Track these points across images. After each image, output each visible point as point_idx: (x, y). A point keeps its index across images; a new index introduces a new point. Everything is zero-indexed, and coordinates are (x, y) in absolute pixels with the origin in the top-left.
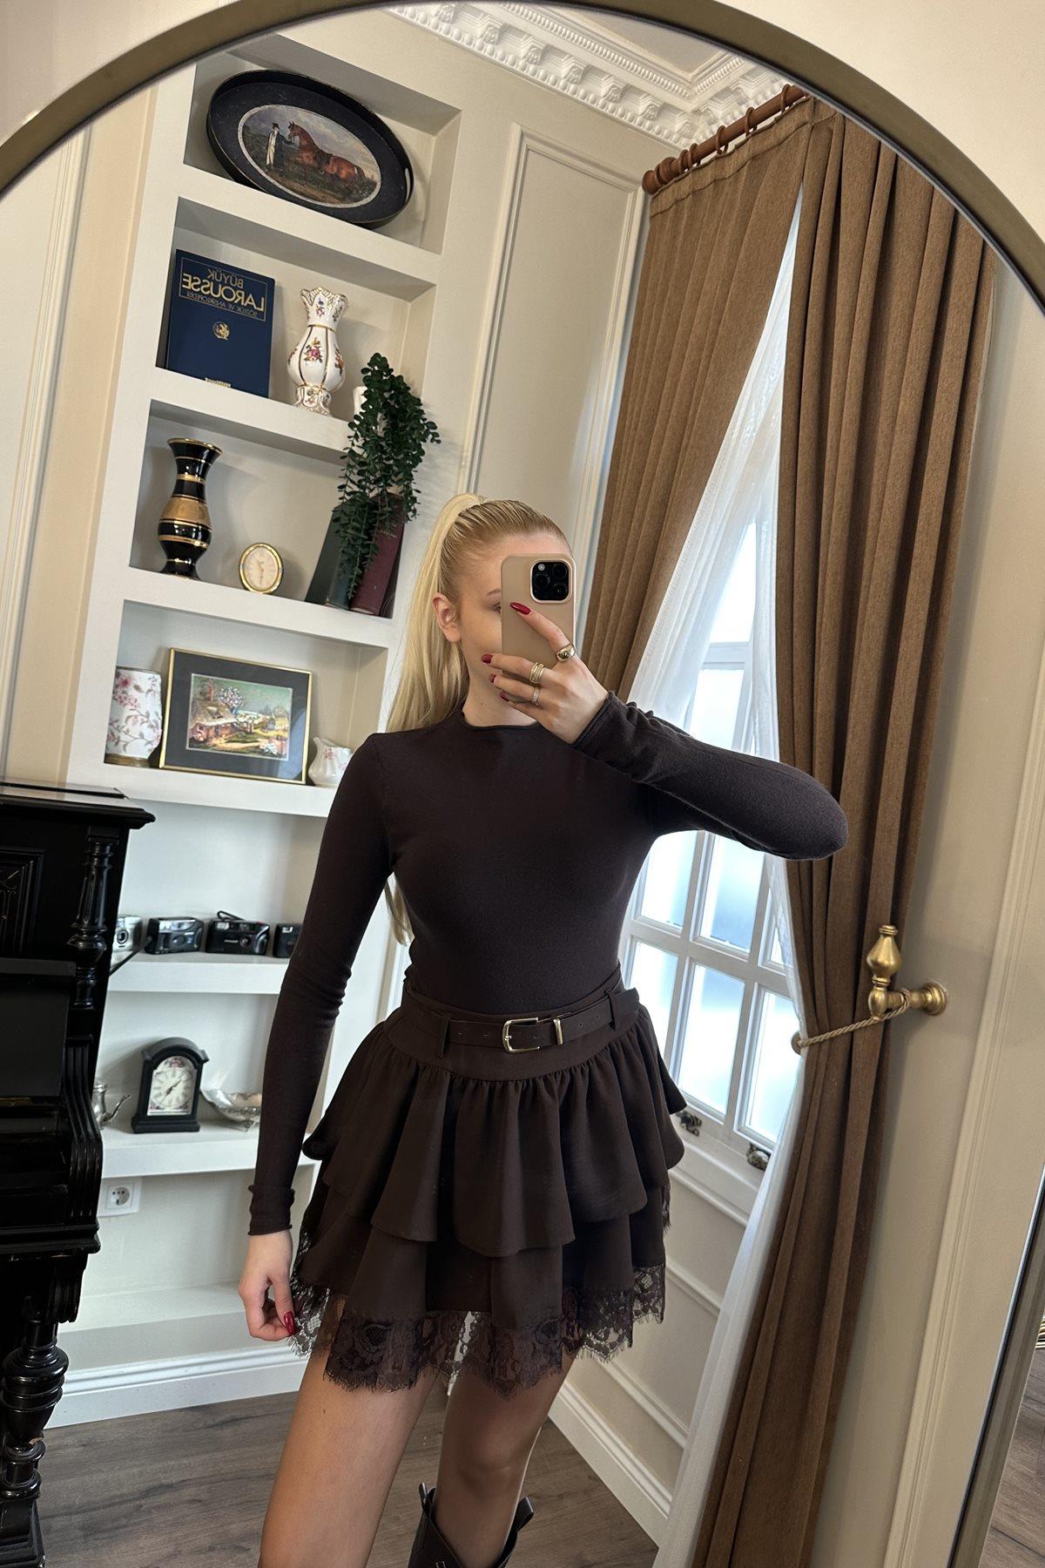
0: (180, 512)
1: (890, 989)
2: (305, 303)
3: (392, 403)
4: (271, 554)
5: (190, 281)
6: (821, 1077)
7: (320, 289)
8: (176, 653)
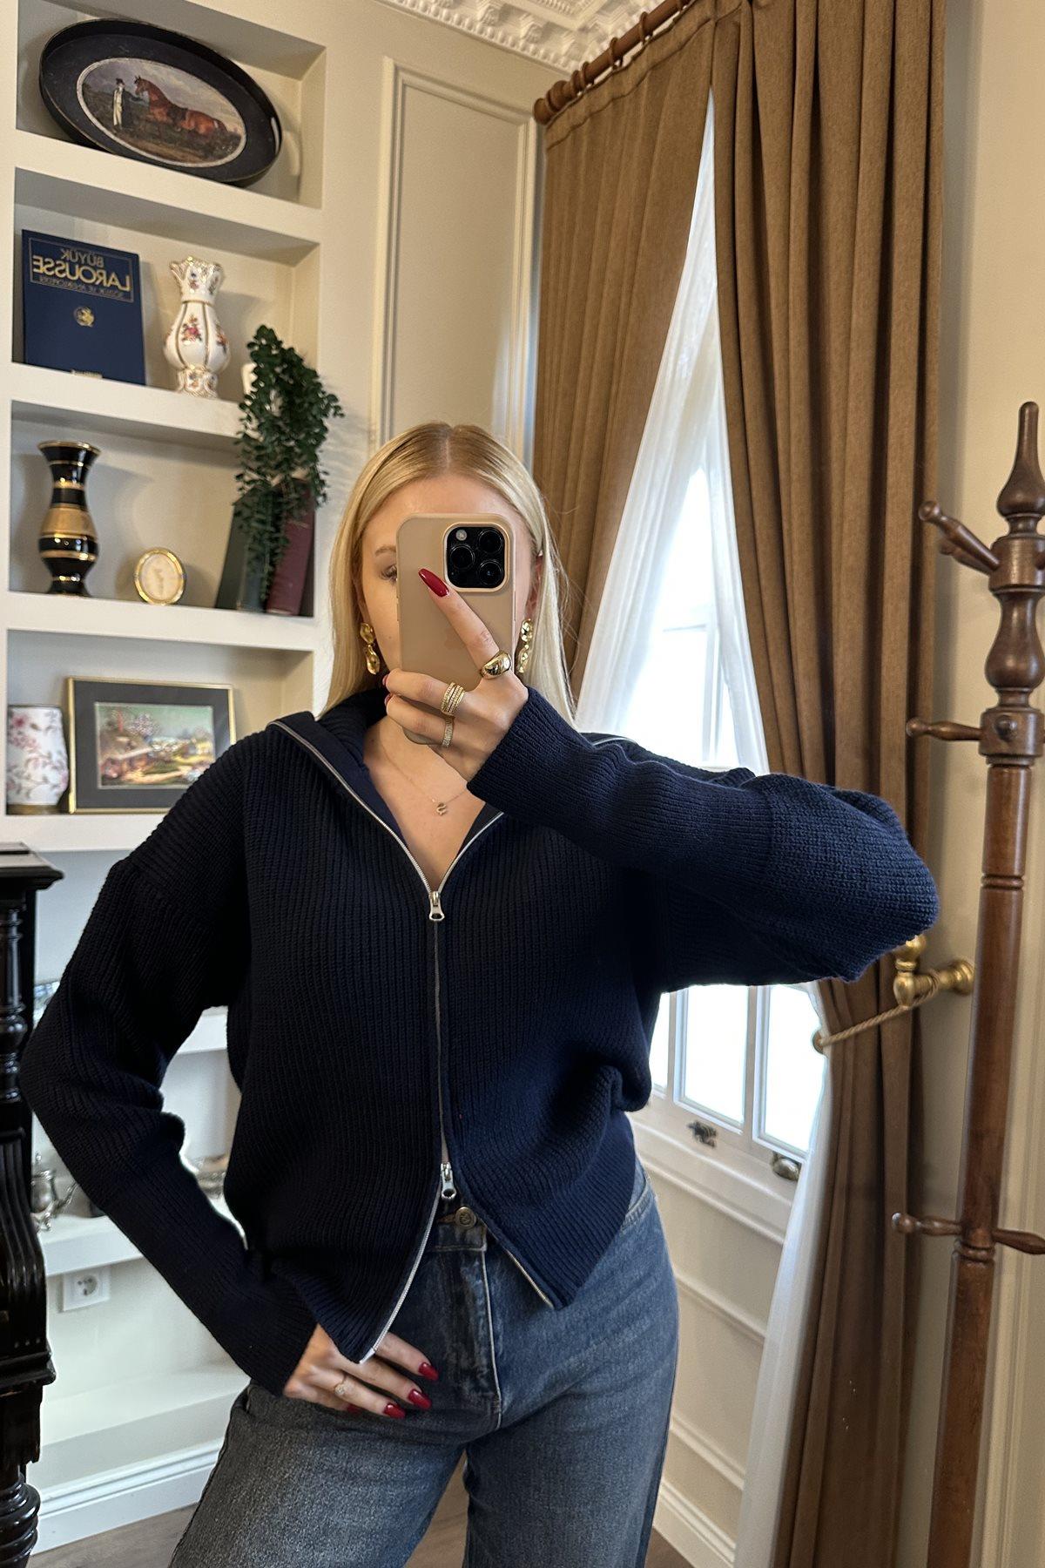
0: (60, 525)
1: (916, 973)
2: (175, 278)
3: (286, 378)
4: (167, 559)
5: (41, 264)
6: (850, 1078)
7: (190, 259)
8: (77, 684)
